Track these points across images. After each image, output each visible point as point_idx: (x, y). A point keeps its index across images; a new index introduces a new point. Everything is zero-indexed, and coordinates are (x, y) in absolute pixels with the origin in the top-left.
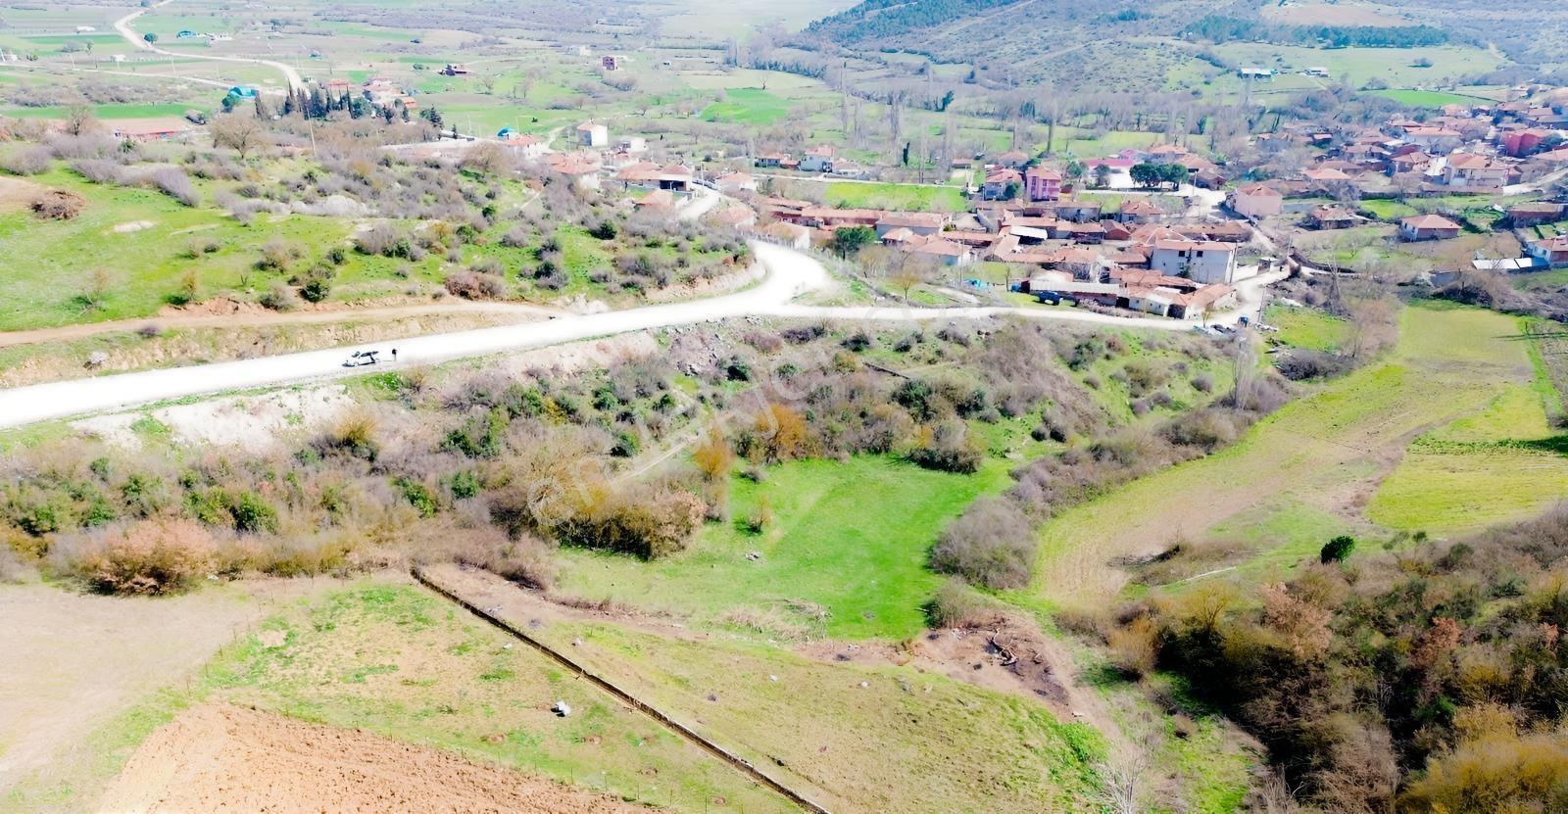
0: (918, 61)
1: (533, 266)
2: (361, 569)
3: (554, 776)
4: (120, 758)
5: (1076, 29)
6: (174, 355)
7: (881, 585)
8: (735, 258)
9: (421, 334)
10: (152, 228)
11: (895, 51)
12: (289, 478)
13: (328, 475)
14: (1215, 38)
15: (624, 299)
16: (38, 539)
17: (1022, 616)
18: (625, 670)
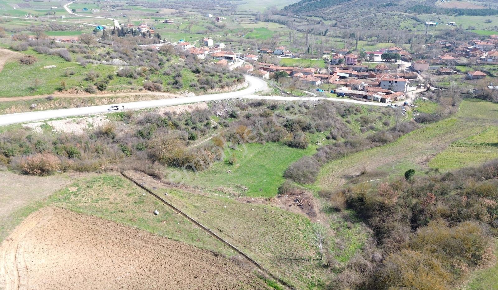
0: (318, 19)
1: (172, 81)
2: (105, 170)
3: (149, 231)
4: (20, 220)
5: (372, 9)
6: (57, 106)
7: (267, 181)
8: (238, 80)
9: (134, 101)
10: (55, 67)
11: (311, 16)
12: (86, 143)
13: (99, 143)
14: (418, 12)
15: (200, 92)
16: (8, 158)
17: (309, 192)
18: (179, 203)
